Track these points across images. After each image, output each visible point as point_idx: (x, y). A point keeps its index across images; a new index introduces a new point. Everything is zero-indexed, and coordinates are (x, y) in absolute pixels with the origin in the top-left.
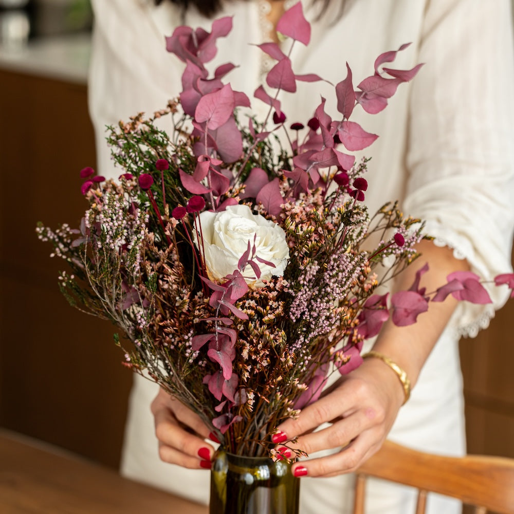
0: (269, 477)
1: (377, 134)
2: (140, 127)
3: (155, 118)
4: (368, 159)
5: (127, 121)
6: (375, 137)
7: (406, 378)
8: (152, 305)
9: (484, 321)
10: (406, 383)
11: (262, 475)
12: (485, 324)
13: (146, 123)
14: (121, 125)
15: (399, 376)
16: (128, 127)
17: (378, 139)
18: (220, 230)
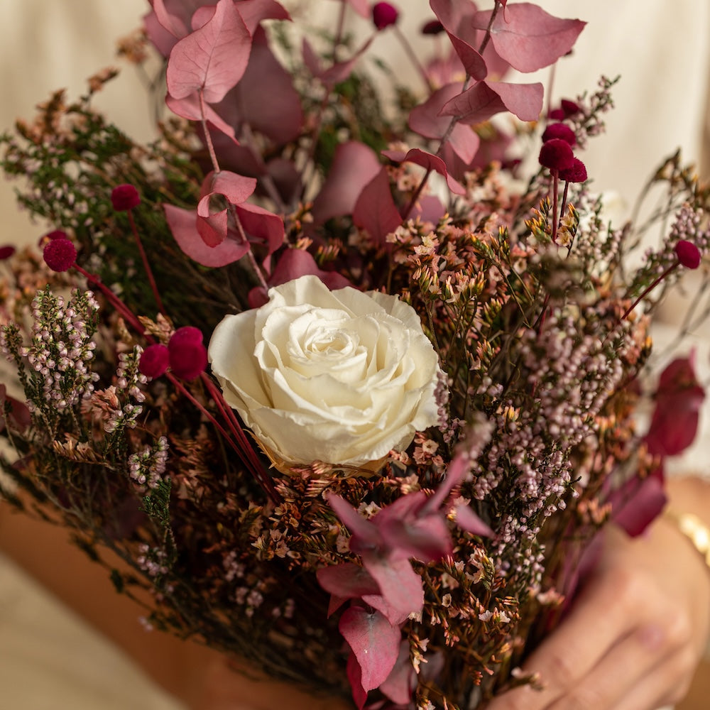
1: (581, 19)
2: (64, 122)
3: (92, 91)
4: (611, 79)
5: (31, 117)
6: (577, 26)
8: (169, 537)
13: (74, 109)
14: (22, 129)
16: (38, 131)
17: (586, 27)
18: (273, 364)
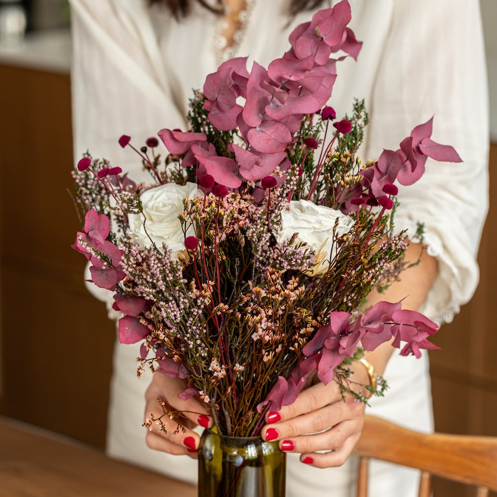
0: (256, 455)
7: (374, 371)
9: (448, 316)
10: (373, 376)
11: (250, 454)
12: (449, 319)
15: (367, 369)
